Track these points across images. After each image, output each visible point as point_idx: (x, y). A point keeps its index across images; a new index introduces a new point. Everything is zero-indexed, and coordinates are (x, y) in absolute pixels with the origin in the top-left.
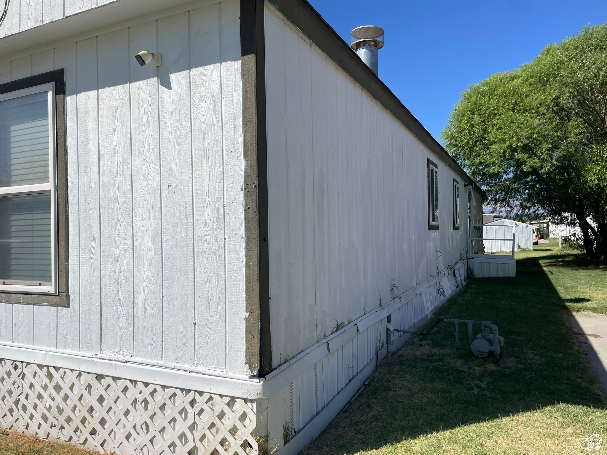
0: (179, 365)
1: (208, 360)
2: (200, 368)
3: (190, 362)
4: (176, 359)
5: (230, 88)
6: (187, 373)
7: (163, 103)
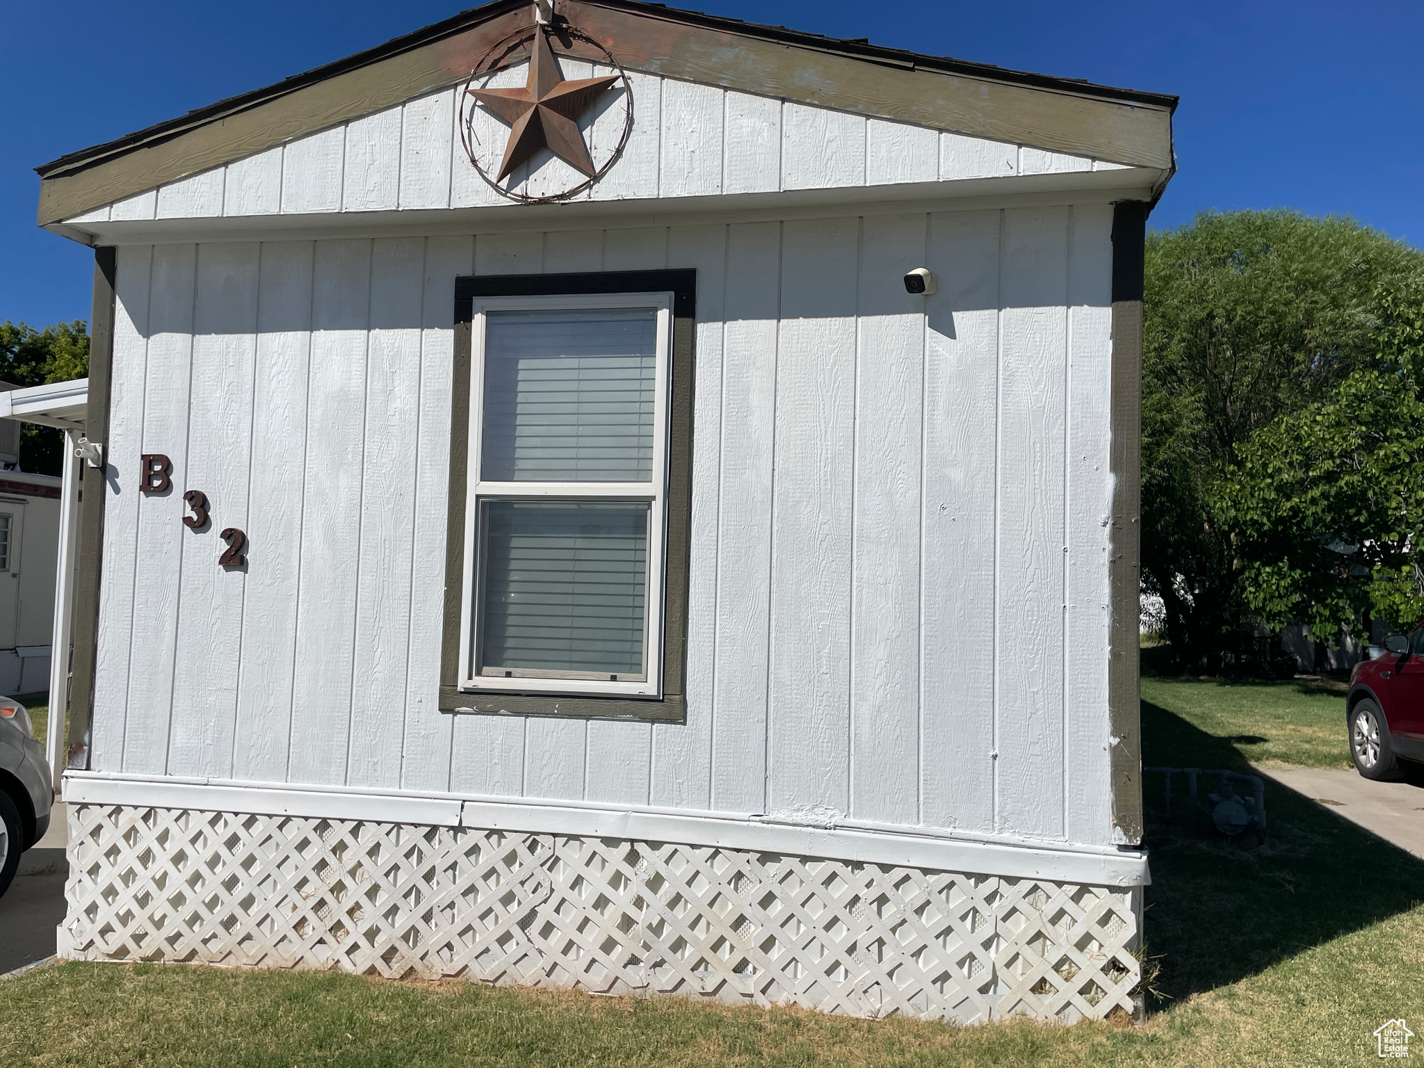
0: (958, 831)
1: (1025, 822)
2: (1006, 836)
3: (985, 825)
4: (951, 821)
5: (1086, 350)
6: (981, 846)
7: (934, 360)
